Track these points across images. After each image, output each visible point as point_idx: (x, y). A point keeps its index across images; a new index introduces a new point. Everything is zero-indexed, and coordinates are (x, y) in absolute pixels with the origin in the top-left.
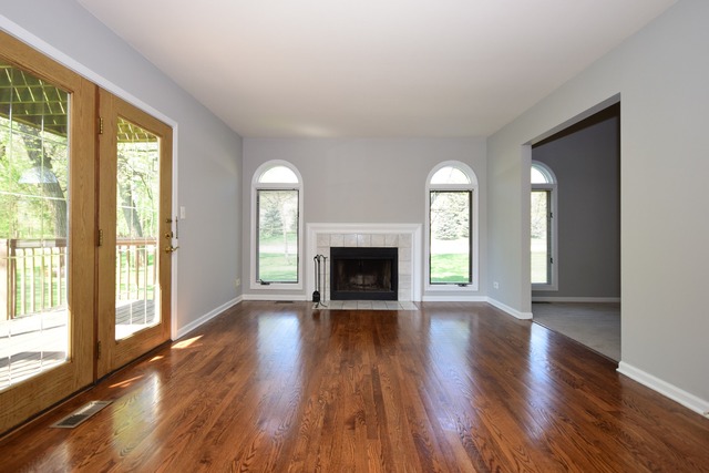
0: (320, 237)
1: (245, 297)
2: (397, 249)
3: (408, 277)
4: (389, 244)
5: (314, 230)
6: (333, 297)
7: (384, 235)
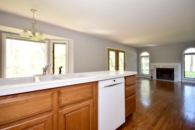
0: (154, 66)
1: (139, 76)
2: (174, 69)
3: (177, 75)
4: (172, 67)
5: (152, 64)
6: (157, 78)
7: (170, 66)
